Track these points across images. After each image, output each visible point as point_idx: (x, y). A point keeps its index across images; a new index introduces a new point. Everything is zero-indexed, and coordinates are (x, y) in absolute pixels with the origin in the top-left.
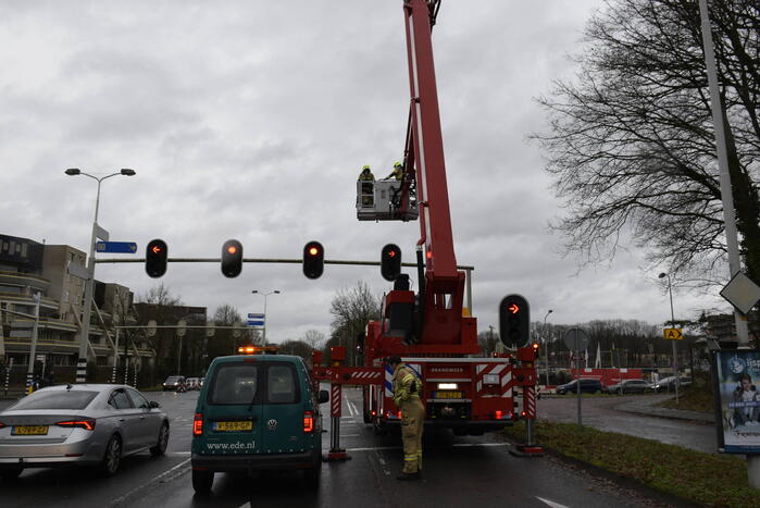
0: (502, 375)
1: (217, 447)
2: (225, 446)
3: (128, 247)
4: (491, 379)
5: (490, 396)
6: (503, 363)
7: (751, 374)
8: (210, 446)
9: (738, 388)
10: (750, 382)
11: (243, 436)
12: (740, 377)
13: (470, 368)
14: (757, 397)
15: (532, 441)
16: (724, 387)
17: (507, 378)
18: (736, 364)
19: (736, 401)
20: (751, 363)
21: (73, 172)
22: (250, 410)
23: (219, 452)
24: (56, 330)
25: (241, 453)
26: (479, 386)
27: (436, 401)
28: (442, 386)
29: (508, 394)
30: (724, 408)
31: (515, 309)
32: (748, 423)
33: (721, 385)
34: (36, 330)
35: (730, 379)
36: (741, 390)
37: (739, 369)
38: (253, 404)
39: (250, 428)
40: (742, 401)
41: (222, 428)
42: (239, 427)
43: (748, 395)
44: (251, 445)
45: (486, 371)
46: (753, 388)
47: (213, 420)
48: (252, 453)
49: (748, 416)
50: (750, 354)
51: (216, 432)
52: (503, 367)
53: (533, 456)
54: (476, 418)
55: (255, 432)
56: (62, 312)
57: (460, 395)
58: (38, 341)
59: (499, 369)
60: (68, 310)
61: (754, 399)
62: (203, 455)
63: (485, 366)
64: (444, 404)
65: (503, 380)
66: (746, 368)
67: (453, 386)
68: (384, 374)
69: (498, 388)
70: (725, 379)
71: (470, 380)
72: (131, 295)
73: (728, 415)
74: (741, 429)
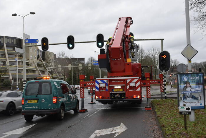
0: (136, 83)
1: (28, 108)
2: (30, 108)
3: (35, 41)
4: (132, 84)
5: (132, 90)
6: (137, 79)
7: (190, 82)
8: (26, 108)
9: (185, 87)
10: (189, 84)
11: (35, 105)
12: (186, 83)
13: (125, 81)
14: (192, 89)
15: (149, 106)
16: (180, 86)
17: (138, 84)
18: (185, 78)
19: (184, 91)
20: (190, 77)
21: (14, 15)
22: (36, 97)
23: (29, 109)
24: (29, 70)
25: (34, 109)
26: (128, 87)
27: (113, 92)
28: (115, 87)
29: (139, 89)
30: (180, 94)
31: (165, 57)
32: (188, 99)
33: (179, 86)
34: (17, 70)
35: (182, 83)
36: (186, 87)
37: (186, 80)
38: (38, 95)
39: (37, 102)
40: (186, 91)
41: (29, 102)
42: (34, 102)
43: (188, 89)
44: (37, 107)
45: (131, 82)
46: (190, 87)
47: (27, 100)
48: (38, 109)
49: (188, 96)
50: (190, 75)
51: (27, 103)
52: (136, 80)
53: (148, 111)
54: (127, 98)
55: (38, 103)
56: (30, 63)
57: (122, 90)
58: (18, 74)
59: (135, 81)
60: (32, 62)
61: (191, 90)
62: (25, 110)
63: (130, 80)
64: (117, 94)
65: (137, 84)
66: (188, 80)
67: (120, 87)
68: (95, 84)
69: (135, 88)
70: (181, 84)
71: (125, 85)
72: (55, 55)
73: (181, 96)
74: (185, 101)
